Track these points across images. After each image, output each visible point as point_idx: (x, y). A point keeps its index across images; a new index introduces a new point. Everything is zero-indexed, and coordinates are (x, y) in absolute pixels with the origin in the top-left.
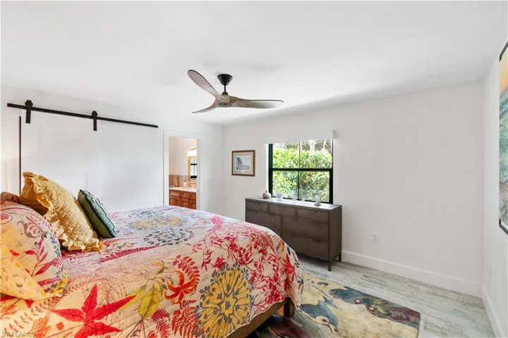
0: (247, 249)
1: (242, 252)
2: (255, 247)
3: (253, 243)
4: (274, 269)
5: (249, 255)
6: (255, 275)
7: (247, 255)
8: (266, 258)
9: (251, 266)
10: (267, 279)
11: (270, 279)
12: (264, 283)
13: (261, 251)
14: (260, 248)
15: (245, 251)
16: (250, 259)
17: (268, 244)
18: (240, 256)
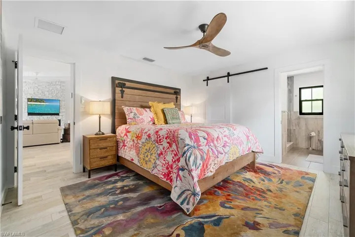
0: (161, 137)
1: (158, 136)
2: (166, 139)
3: (166, 136)
4: (172, 160)
5: (162, 140)
6: (161, 154)
7: (160, 140)
8: (171, 149)
9: (161, 147)
10: (167, 162)
11: (168, 163)
12: (164, 162)
13: (168, 143)
14: (168, 140)
15: (160, 137)
16: (162, 143)
17: (174, 141)
18: (157, 138)
